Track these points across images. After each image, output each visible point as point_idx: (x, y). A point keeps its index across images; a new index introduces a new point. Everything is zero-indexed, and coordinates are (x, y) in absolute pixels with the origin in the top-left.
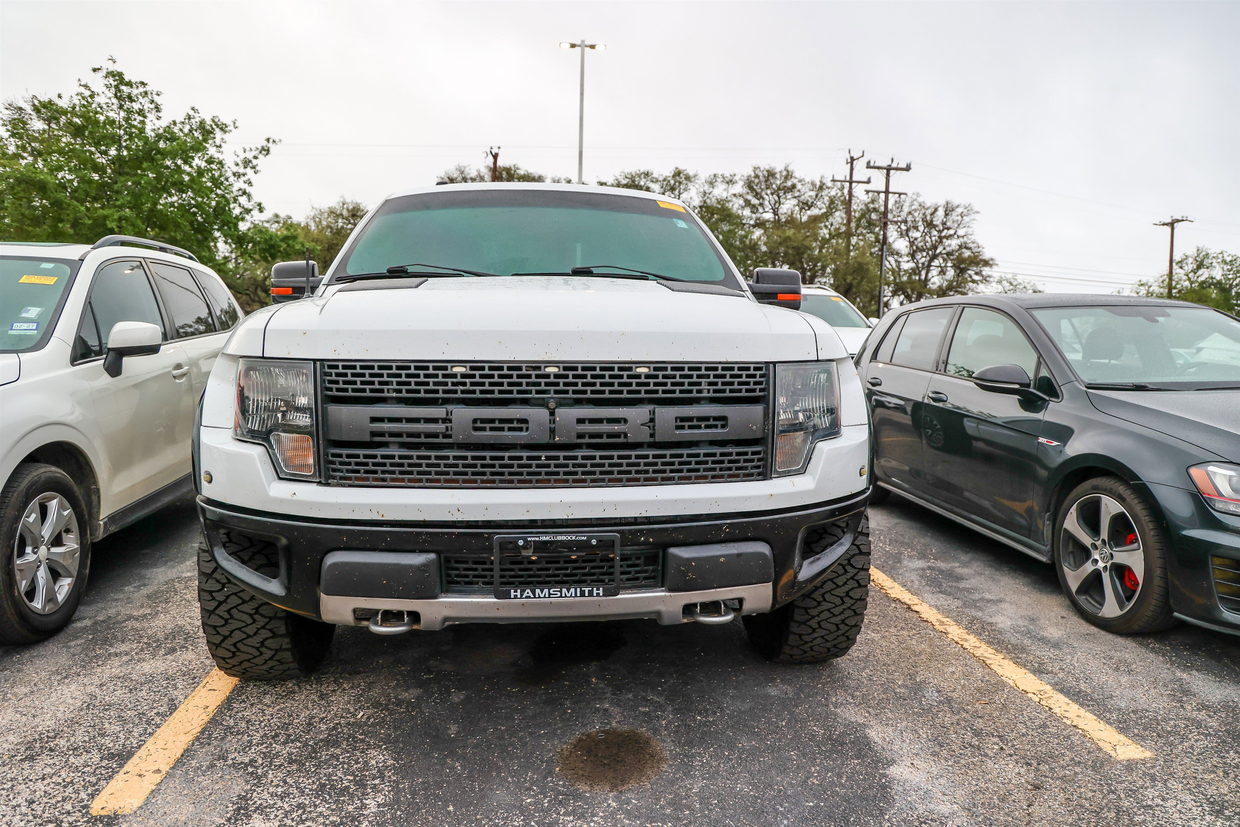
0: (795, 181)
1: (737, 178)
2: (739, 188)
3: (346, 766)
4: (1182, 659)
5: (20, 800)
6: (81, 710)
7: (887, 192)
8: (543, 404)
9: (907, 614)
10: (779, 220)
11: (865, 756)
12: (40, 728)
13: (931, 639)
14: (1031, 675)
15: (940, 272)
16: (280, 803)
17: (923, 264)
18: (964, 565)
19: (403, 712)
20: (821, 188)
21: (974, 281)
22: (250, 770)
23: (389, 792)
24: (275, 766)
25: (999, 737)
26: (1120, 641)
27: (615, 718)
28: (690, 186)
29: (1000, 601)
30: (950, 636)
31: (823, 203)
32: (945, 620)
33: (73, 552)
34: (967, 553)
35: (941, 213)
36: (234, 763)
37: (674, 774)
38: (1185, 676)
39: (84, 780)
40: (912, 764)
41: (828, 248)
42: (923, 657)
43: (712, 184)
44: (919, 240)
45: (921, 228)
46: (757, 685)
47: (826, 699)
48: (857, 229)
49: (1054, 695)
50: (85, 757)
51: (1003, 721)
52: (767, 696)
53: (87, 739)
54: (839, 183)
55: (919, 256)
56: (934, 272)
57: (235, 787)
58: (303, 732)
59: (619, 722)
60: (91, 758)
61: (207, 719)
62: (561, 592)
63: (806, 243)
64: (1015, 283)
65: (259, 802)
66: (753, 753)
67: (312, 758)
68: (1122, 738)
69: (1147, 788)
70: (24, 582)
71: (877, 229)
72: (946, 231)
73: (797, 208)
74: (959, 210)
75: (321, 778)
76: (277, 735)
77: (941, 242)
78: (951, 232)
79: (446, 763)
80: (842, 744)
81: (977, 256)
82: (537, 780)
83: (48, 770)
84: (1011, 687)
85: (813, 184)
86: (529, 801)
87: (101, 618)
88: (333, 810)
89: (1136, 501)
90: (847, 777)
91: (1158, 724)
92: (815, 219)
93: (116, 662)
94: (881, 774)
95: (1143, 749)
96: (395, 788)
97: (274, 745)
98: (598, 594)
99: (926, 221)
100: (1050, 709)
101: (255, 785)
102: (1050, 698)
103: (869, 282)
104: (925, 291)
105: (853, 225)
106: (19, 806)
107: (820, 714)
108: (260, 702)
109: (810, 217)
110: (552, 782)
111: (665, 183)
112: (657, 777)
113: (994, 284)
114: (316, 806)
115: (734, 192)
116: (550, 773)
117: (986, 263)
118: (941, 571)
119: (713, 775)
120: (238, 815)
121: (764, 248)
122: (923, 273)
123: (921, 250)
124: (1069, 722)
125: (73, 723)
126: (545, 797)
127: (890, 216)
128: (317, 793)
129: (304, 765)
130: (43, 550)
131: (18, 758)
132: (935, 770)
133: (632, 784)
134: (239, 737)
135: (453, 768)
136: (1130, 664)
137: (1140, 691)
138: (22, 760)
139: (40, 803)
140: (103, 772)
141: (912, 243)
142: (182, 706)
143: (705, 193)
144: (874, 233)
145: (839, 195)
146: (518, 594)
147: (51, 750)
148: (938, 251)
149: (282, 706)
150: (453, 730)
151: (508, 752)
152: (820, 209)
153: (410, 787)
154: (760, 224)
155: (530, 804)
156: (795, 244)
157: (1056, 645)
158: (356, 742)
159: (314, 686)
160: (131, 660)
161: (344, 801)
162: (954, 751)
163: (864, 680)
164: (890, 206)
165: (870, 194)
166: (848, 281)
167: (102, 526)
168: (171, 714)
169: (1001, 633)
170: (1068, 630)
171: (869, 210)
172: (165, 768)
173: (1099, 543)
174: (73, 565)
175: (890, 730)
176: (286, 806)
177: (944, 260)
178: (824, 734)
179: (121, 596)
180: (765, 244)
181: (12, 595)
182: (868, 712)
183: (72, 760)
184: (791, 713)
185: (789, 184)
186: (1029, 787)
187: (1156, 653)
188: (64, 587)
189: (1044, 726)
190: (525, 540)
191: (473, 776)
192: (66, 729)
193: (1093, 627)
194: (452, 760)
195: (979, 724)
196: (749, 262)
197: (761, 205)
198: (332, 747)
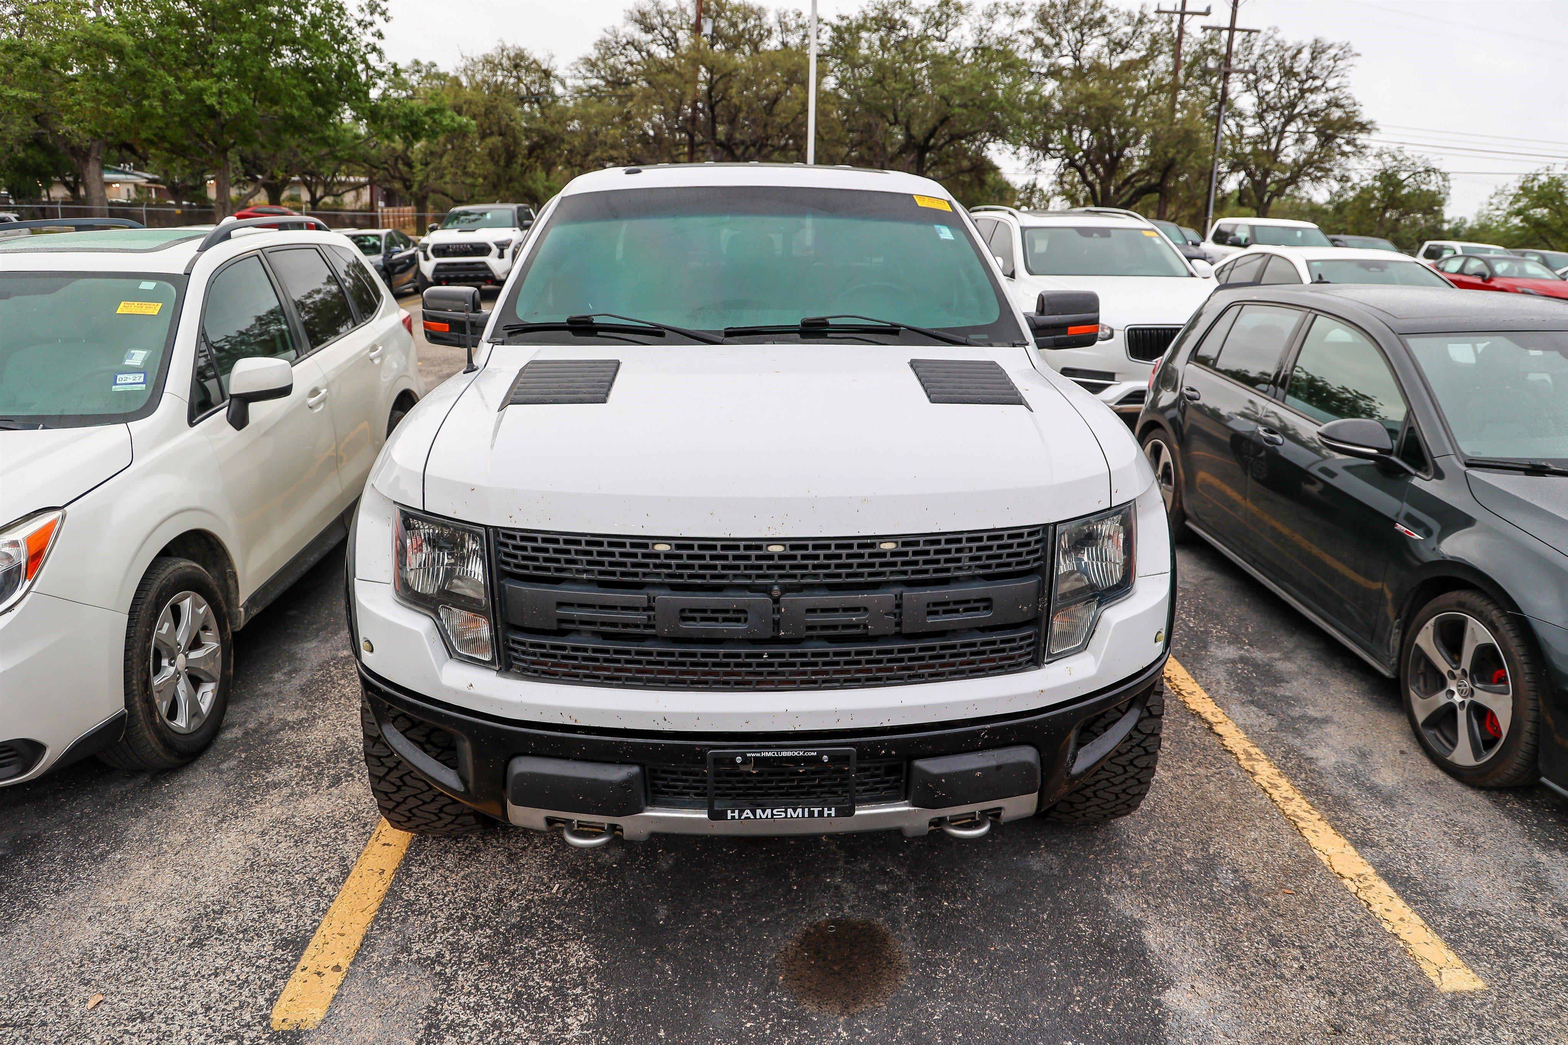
0: (1105, 11)
1: (1025, 8)
2: (1028, 22)
3: (543, 966)
4: (1544, 829)
5: (195, 1005)
6: (246, 871)
7: (1232, 29)
8: (766, 590)
9: (1207, 738)
10: (1081, 67)
11: (1137, 972)
12: (203, 899)
13: (1233, 782)
14: (1351, 848)
15: (1297, 141)
16: (473, 1021)
17: (1275, 128)
18: (1287, 657)
19: (604, 884)
20: (1141, 22)
21: (1343, 154)
22: (438, 968)
23: (593, 1006)
24: (465, 964)
25: (1301, 947)
26: (1471, 796)
27: (848, 901)
28: (962, 19)
29: (1326, 721)
30: (1257, 778)
31: (1143, 43)
32: (1254, 750)
33: (214, 652)
34: (1292, 634)
35: (1306, 55)
36: (419, 958)
37: (914, 991)
38: (1544, 858)
39: (259, 978)
40: (1193, 987)
41: (1145, 106)
42: (1220, 813)
43: (990, 16)
44: (1272, 95)
45: (1276, 78)
46: (1015, 854)
47: (1098, 878)
48: (1187, 79)
49: (1376, 883)
50: (256, 943)
51: (1308, 923)
52: (1029, 871)
53: (256, 916)
54: (1166, 15)
55: (1269, 117)
56: (1289, 140)
57: (423, 994)
58: (493, 912)
59: (851, 907)
60: (264, 946)
61: (384, 889)
62: (786, 812)
63: (1115, 101)
64: (1400, 158)
65: (450, 1018)
66: (1007, 960)
67: (505, 953)
68: (1451, 956)
69: (1470, 1037)
70: (164, 704)
71: (1215, 79)
72: (1310, 81)
73: (1106, 50)
74: (1332, 52)
75: (516, 984)
76: (463, 917)
77: (1302, 97)
78: (1318, 83)
79: (655, 965)
80: (1113, 952)
81: (1353, 117)
82: (758, 994)
83: (220, 962)
84: (1325, 868)
85: (1130, 16)
86: (748, 1025)
87: (251, 726)
88: (532, 1032)
89: (1511, 634)
90: (1114, 1005)
91: (1500, 936)
92: (1130, 66)
93: (275, 796)
94: (1154, 1001)
95: (1474, 975)
96: (601, 1004)
97: (462, 932)
98: (829, 815)
99: (1284, 67)
100: (1369, 905)
101: (444, 991)
102: (1370, 887)
103: (1198, 157)
104: (1275, 167)
105: (1181, 73)
106: (195, 1013)
107: (1089, 903)
108: (442, 865)
109: (1123, 62)
110: (775, 997)
111: (928, 16)
112: (895, 995)
113: (1371, 159)
114: (513, 1025)
115: (1021, 28)
116: (772, 984)
117: (1363, 127)
118: (1256, 666)
119: (959, 995)
120: (429, 1035)
121: (1058, 107)
122: (1274, 141)
123: (1274, 109)
124: (1388, 928)
125: (239, 890)
126: (767, 1020)
127: (1234, 61)
128: (513, 1006)
129: (496, 962)
130: (181, 658)
131: (187, 942)
132: (1219, 998)
133: (866, 1005)
134: (422, 918)
135: (663, 973)
136: (1478, 835)
137: (1483, 880)
138: (190, 945)
139: (217, 1011)
140: (279, 967)
141: (1261, 99)
142: (355, 869)
143: (981, 30)
144: (1209, 85)
145: (1165, 31)
146: (736, 814)
147: (220, 932)
148: (1296, 111)
149: (467, 871)
150: (662, 912)
151: (724, 950)
152: (1138, 51)
153: (615, 1001)
154: (1055, 73)
155: (749, 1030)
156: (1100, 104)
157: (1388, 800)
158: (552, 929)
159: (501, 840)
160: (292, 795)
161: (543, 1018)
162: (1244, 969)
163: (1146, 849)
164: (1235, 47)
165: (1209, 31)
166: (1170, 155)
167: (243, 613)
168: (344, 880)
169: (1321, 775)
170: (1406, 775)
171: (1205, 53)
172: (345, 964)
173: (1457, 672)
174: (215, 668)
175: (1170, 932)
176: (480, 1024)
177: (1305, 123)
178: (1092, 935)
179: (271, 689)
180: (1060, 101)
181: (153, 723)
182: (1147, 902)
183: (243, 947)
184: (1056, 901)
185: (1097, 15)
186: (1329, 1030)
187: (1513, 819)
188: (207, 694)
189: (1358, 933)
190: (743, 755)
191: (685, 986)
192: (231, 899)
193: (1438, 771)
194: (662, 961)
195: (1279, 926)
196: (1038, 128)
197: (1057, 45)
198: (526, 936)
